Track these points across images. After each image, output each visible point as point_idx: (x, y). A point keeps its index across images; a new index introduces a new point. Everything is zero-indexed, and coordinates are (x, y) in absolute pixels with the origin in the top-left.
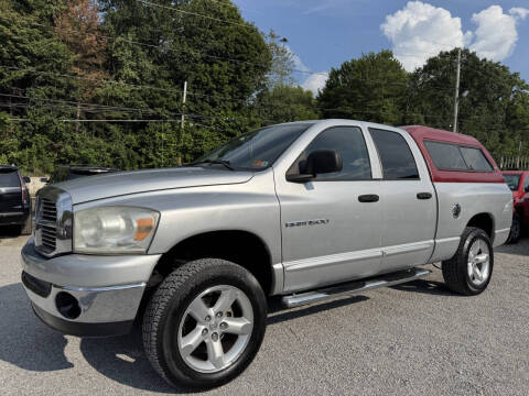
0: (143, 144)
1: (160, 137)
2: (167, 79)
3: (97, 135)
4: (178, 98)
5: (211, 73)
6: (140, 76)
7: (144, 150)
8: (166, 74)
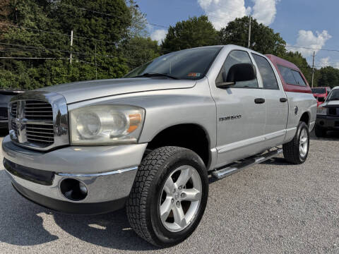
0: (42, 75)
1: (55, 70)
2: (59, 28)
3: (6, 68)
4: (67, 43)
5: (90, 25)
6: (38, 26)
7: (43, 79)
8: (57, 25)
